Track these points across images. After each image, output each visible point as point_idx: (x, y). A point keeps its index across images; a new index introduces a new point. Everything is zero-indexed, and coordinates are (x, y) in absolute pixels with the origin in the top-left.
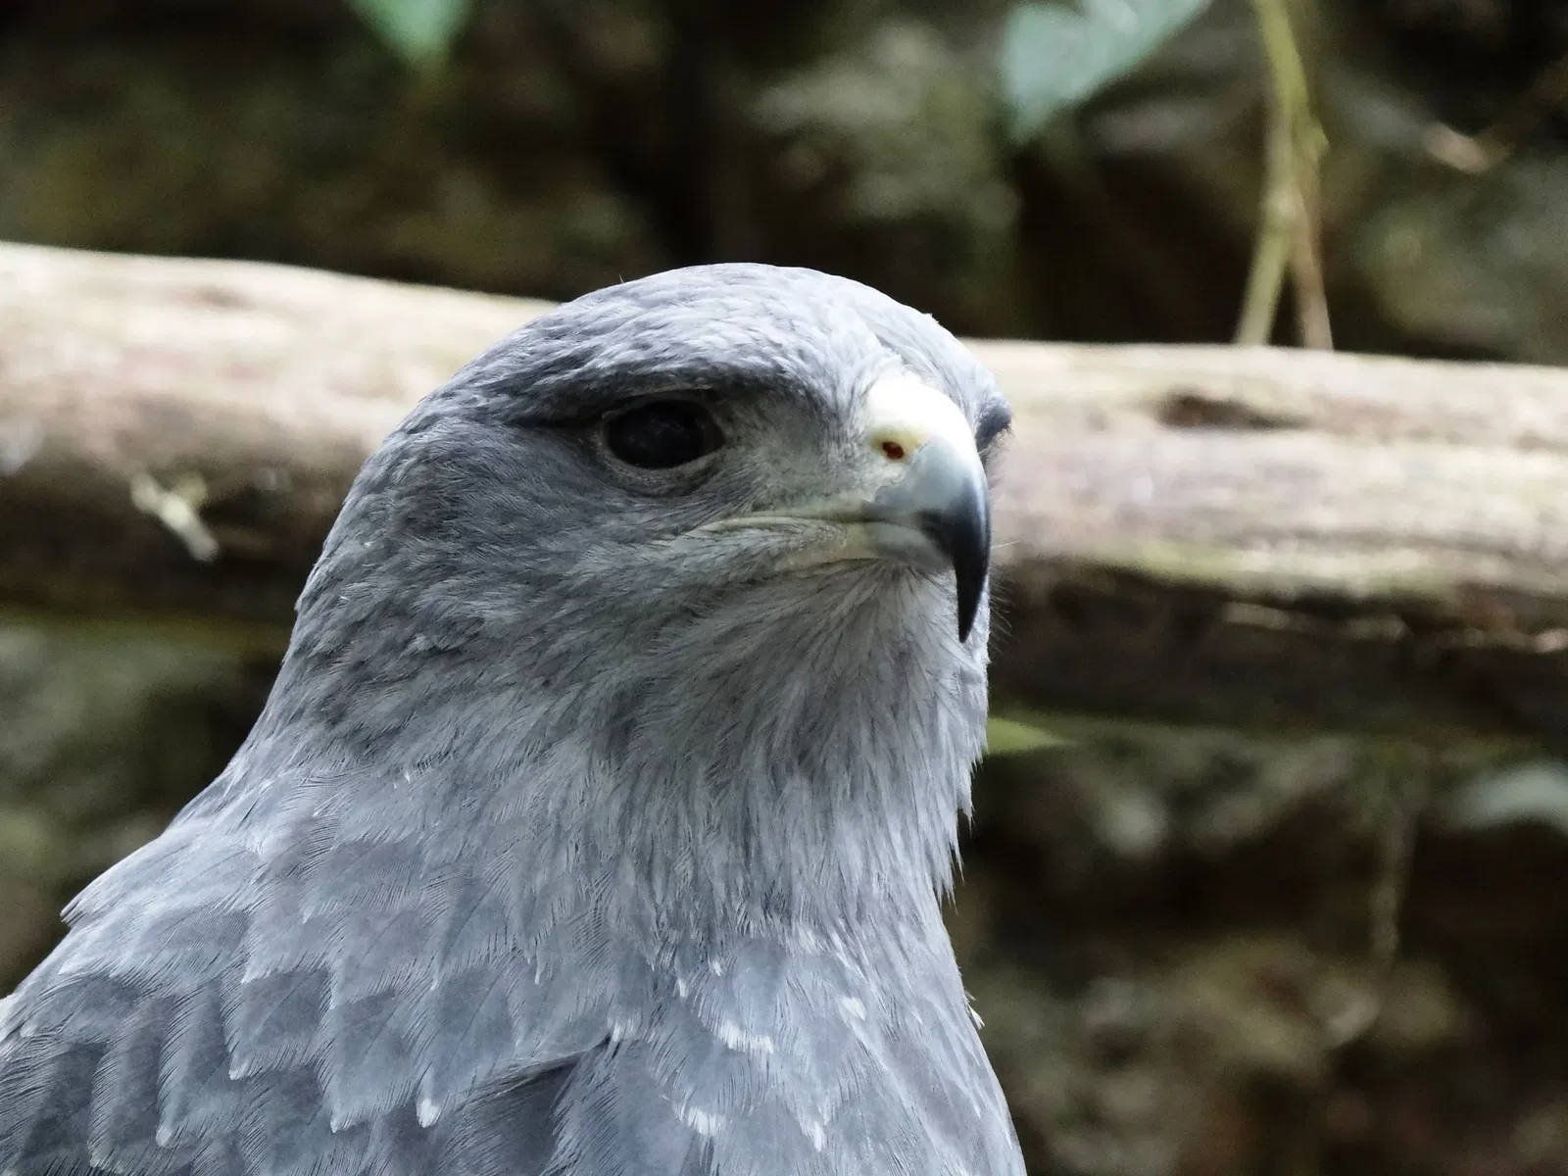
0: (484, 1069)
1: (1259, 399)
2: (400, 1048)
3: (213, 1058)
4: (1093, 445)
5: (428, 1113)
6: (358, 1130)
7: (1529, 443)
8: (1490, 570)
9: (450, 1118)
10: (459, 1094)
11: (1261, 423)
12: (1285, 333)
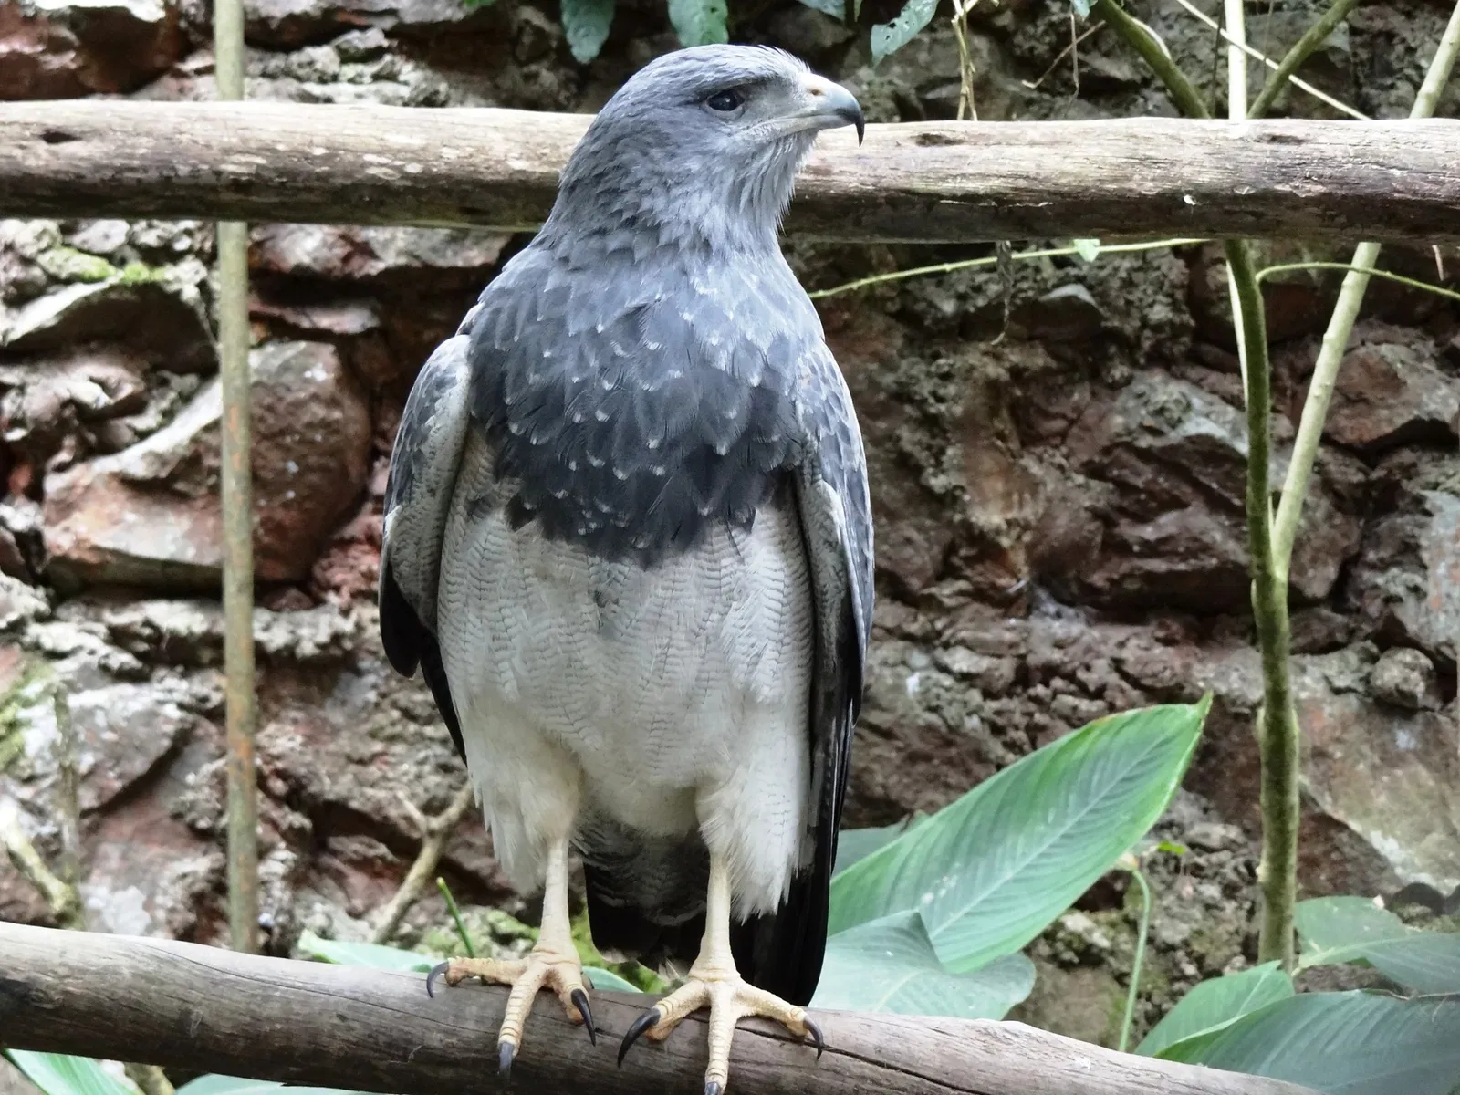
0: (619, 312)
1: (949, 135)
2: (592, 309)
3: (533, 314)
4: (897, 151)
5: (600, 329)
6: (577, 336)
7: (1033, 144)
8: (1022, 183)
9: (607, 330)
10: (609, 322)
11: (949, 142)
12: (967, 116)
